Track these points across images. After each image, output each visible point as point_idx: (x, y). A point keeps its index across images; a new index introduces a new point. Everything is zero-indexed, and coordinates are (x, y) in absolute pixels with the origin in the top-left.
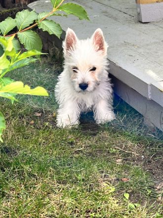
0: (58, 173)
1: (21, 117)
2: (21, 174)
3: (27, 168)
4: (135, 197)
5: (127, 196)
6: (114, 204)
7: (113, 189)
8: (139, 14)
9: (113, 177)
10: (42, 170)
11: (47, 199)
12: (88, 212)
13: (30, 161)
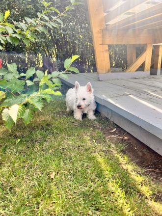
0: (68, 132)
1: (54, 114)
2: (53, 133)
3: (55, 131)
4: (98, 141)
5: (95, 141)
6: (89, 144)
7: (89, 138)
8: (99, 78)
9: (89, 134)
10: (61, 131)
11: (63, 142)
12: (79, 147)
13: (57, 128)
